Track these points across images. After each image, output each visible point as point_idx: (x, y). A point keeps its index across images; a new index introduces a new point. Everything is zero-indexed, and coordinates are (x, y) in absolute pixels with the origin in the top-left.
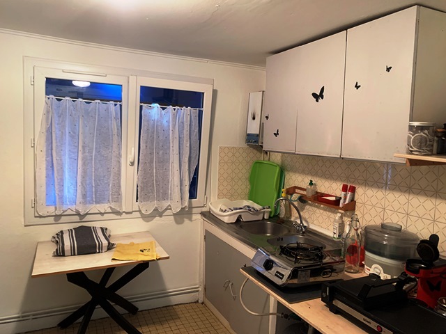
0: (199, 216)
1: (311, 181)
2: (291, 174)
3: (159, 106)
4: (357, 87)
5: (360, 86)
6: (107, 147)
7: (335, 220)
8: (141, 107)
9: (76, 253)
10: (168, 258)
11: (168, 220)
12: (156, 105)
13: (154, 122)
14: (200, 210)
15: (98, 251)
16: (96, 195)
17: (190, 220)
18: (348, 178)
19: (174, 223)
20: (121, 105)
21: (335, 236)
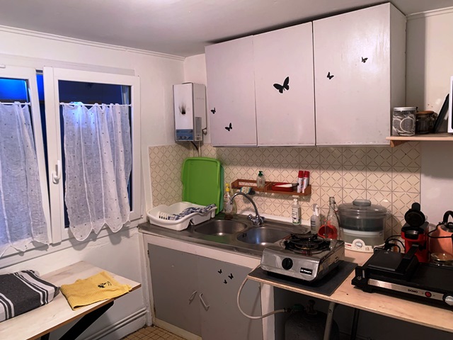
0: (136, 230)
1: (260, 172)
2: (231, 168)
3: (83, 105)
4: (330, 77)
5: (333, 76)
6: (17, 164)
7: (293, 206)
8: (61, 107)
9: (13, 315)
10: (140, 286)
11: (104, 241)
12: (79, 105)
13: (79, 125)
14: (136, 223)
15: (42, 303)
16: (10, 230)
17: (128, 236)
18: (299, 165)
19: (111, 244)
20: (30, 107)
21: (295, 221)
